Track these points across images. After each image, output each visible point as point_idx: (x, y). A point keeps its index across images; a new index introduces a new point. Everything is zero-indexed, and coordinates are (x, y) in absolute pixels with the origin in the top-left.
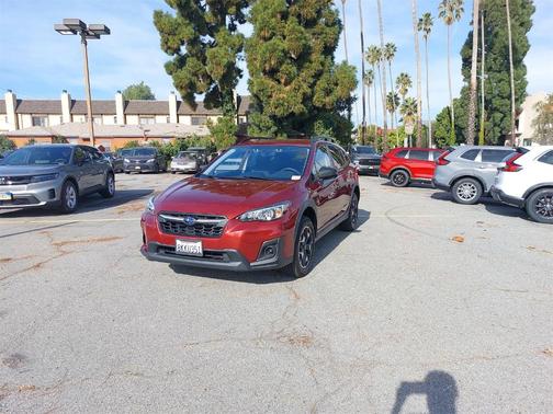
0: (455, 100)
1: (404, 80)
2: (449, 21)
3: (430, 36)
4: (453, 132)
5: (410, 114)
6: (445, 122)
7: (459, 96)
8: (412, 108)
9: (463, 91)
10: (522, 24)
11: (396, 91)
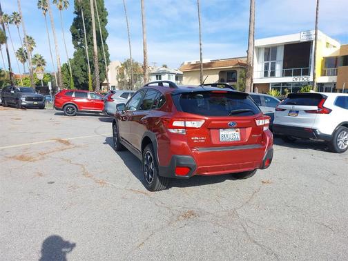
0: (70, 59)
1: (30, 41)
2: (60, 8)
3: (47, 13)
4: (72, 80)
5: (39, 65)
6: (65, 73)
7: (72, 57)
8: (40, 62)
9: (75, 55)
10: (103, 21)
11: (25, 48)
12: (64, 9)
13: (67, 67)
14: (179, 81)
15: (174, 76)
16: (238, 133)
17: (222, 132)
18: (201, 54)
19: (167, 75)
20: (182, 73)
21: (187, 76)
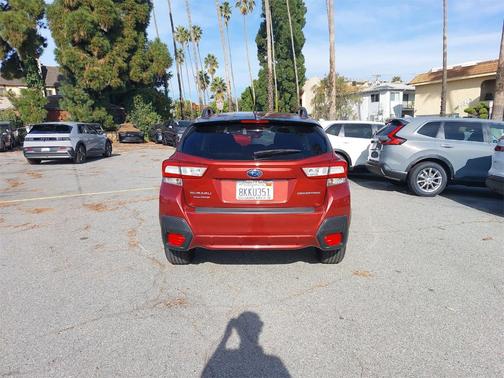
0: (255, 81)
1: (211, 60)
2: (244, 12)
5: (219, 92)
6: (248, 100)
7: (257, 78)
8: (220, 87)
9: (260, 74)
10: (299, 21)
11: (206, 71)
12: (249, 13)
13: (251, 92)
14: (410, 102)
15: (401, 93)
16: (271, 188)
17: (240, 186)
18: (445, 55)
19: (388, 93)
20: (414, 88)
21: (423, 93)
